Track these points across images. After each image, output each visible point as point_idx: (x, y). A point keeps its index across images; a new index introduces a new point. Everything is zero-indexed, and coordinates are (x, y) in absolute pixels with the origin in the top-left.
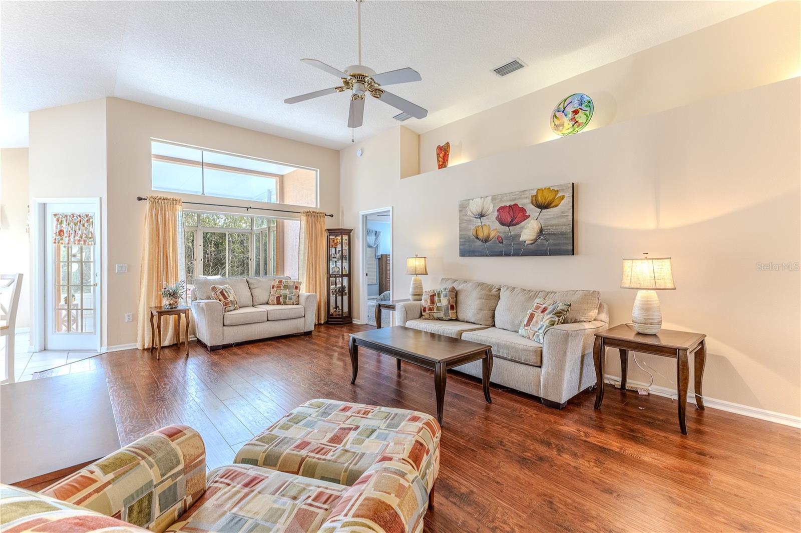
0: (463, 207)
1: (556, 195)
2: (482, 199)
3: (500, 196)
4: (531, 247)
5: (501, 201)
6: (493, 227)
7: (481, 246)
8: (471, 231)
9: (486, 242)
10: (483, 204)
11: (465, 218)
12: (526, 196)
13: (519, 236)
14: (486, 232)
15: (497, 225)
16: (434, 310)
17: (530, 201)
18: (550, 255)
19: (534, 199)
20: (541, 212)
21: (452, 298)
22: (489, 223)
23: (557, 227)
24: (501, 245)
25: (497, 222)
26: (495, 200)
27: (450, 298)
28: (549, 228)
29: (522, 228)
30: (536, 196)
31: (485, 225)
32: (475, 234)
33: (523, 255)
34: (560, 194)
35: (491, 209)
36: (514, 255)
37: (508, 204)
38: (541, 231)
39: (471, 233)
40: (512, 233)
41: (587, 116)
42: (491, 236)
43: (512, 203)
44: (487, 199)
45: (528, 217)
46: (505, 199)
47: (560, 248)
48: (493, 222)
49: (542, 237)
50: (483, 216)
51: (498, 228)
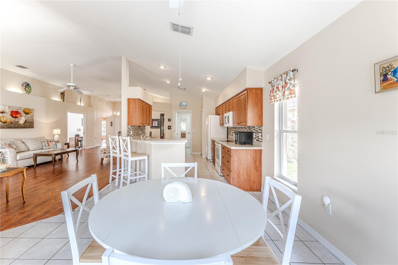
1: (30, 111)
3: (12, 107)
4: (23, 125)
5: (12, 109)
6: (8, 118)
7: (3, 124)
9: (5, 123)
10: (4, 108)
12: (21, 109)
13: (19, 122)
17: (22, 111)
18: (29, 128)
19: (24, 111)
20: (26, 115)
22: (7, 116)
23: (30, 120)
24: (12, 124)
26: (10, 108)
28: (28, 120)
29: (20, 119)
30: (24, 110)
31: (5, 116)
33: (20, 128)
35: (8, 111)
36: (17, 128)
37: (15, 110)
38: (26, 121)
40: (16, 121)
42: (8, 121)
43: (17, 111)
44: (6, 107)
45: (22, 116)
46: (14, 108)
47: (31, 126)
48: (9, 116)
49: (26, 123)
50: (4, 113)
51: (11, 118)
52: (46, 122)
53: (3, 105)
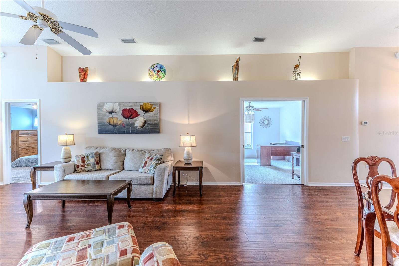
0: (100, 106)
1: (152, 107)
2: (113, 103)
3: (123, 104)
4: (140, 129)
5: (124, 106)
6: (119, 119)
7: (112, 128)
8: (106, 120)
9: (115, 126)
10: (113, 106)
11: (102, 112)
12: (137, 105)
13: (134, 124)
14: (115, 121)
15: (122, 118)
16: (85, 166)
17: (140, 108)
19: (141, 107)
20: (145, 113)
21: (97, 158)
22: (117, 117)
23: (152, 121)
25: (122, 116)
26: (121, 105)
27: (96, 158)
28: (149, 121)
29: (136, 120)
31: (114, 117)
32: (108, 121)
33: (136, 133)
34: (154, 106)
35: (118, 109)
36: (132, 133)
37: (128, 108)
38: (145, 122)
39: (106, 121)
40: (130, 122)
41: (163, 75)
42: (118, 124)
43: (130, 108)
44: (115, 104)
45: (139, 115)
46: (126, 105)
47: (153, 130)
48: (119, 116)
49: (145, 125)
50: (113, 113)
51: (122, 119)
52: (187, 122)
53: (112, 103)
